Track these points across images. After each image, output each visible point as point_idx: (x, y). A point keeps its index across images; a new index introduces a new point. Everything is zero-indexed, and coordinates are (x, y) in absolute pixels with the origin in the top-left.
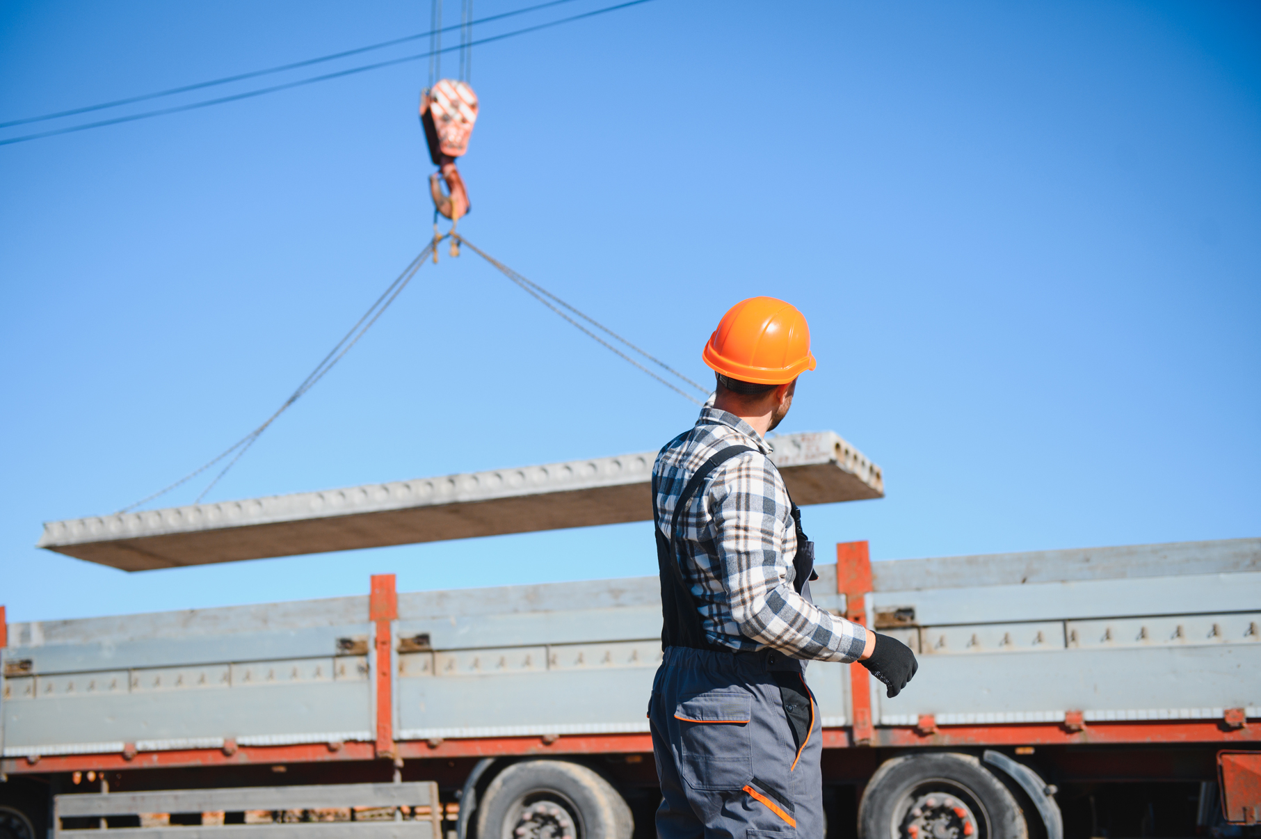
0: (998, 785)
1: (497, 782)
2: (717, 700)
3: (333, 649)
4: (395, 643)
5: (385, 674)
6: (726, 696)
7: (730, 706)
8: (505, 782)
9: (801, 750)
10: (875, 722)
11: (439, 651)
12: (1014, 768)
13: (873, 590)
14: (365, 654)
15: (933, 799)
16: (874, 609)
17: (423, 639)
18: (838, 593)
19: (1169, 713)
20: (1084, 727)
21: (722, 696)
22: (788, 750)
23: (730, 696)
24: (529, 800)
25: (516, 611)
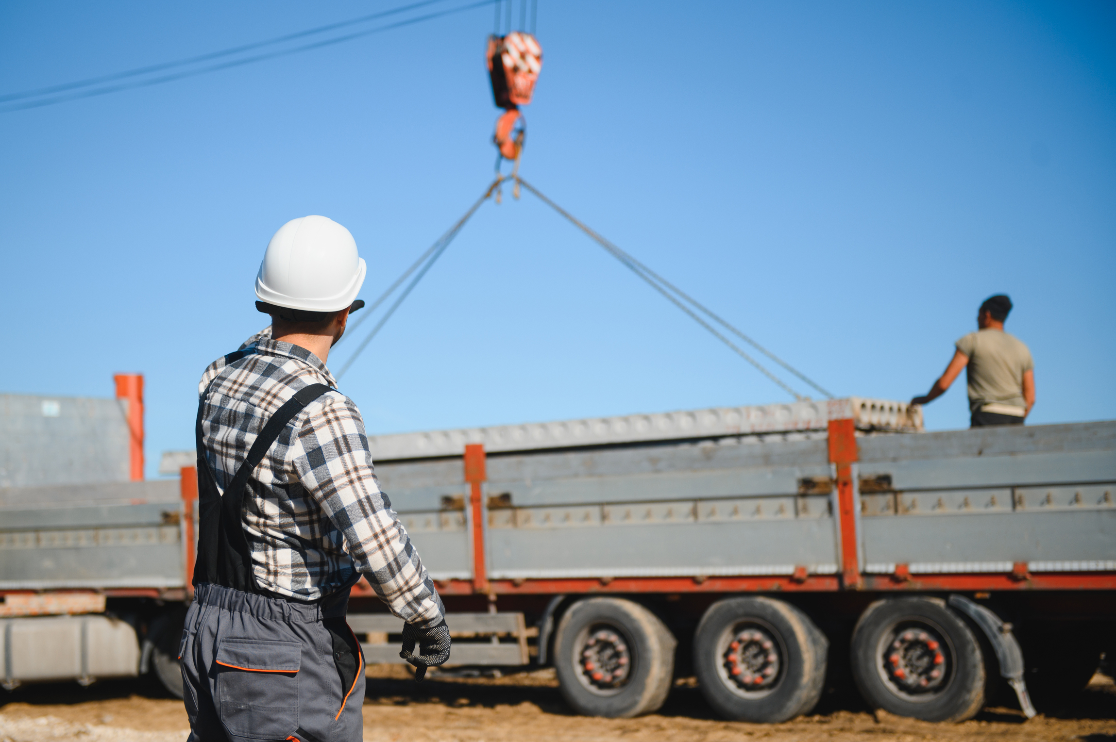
0: (961, 624)
1: (568, 614)
2: (266, 648)
3: (437, 504)
4: (485, 501)
5: (479, 526)
6: (275, 644)
7: (278, 656)
8: (574, 614)
9: (346, 698)
10: (860, 568)
11: (521, 507)
12: (974, 609)
13: (857, 460)
14: (461, 509)
15: (909, 635)
16: (859, 476)
17: (506, 497)
18: (829, 461)
19: (1097, 565)
20: (1028, 577)
21: (272, 644)
22: (334, 699)
23: (279, 644)
24: (594, 629)
25: (576, 475)
